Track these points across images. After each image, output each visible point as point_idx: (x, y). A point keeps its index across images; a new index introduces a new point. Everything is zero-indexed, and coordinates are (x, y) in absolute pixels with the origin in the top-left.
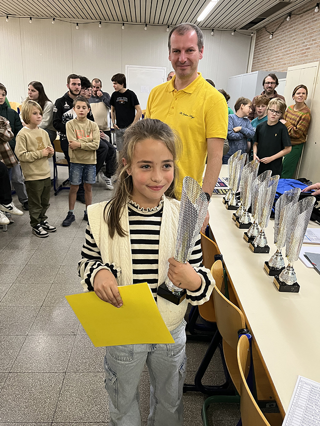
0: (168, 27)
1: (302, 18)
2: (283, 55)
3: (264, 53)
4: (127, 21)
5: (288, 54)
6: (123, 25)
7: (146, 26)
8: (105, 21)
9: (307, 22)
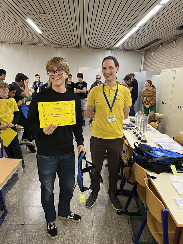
0: (101, 49)
1: (167, 46)
2: (158, 63)
3: (149, 61)
4: (81, 47)
5: (161, 63)
7: (90, 49)
8: (70, 47)
9: (170, 48)
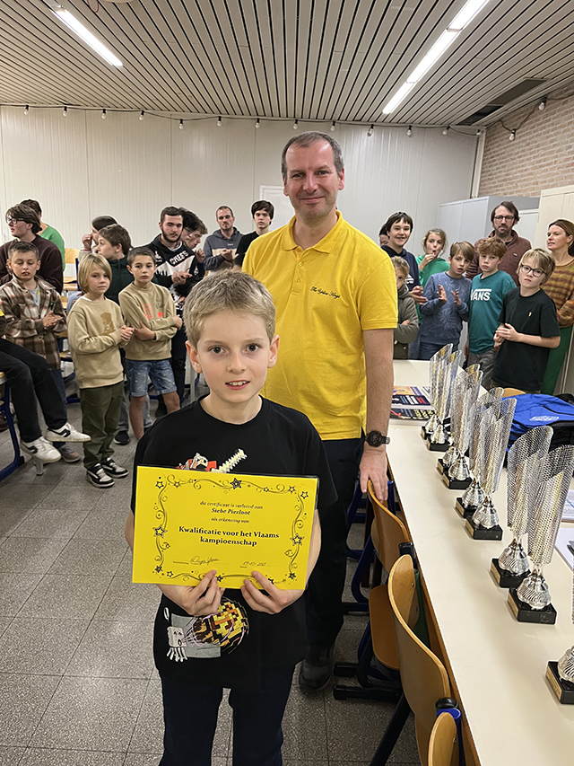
0: (334, 125)
1: (565, 106)
3: (501, 163)
4: (265, 115)
6: (258, 122)
7: (296, 123)
8: (228, 116)
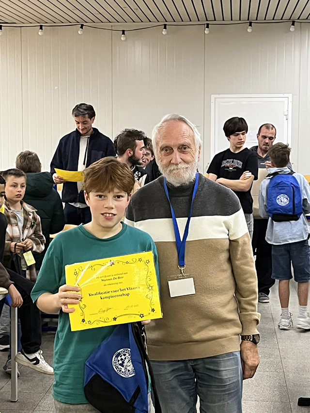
0: (293, 24)
4: (215, 20)
6: (208, 27)
7: (250, 25)
8: (174, 23)
